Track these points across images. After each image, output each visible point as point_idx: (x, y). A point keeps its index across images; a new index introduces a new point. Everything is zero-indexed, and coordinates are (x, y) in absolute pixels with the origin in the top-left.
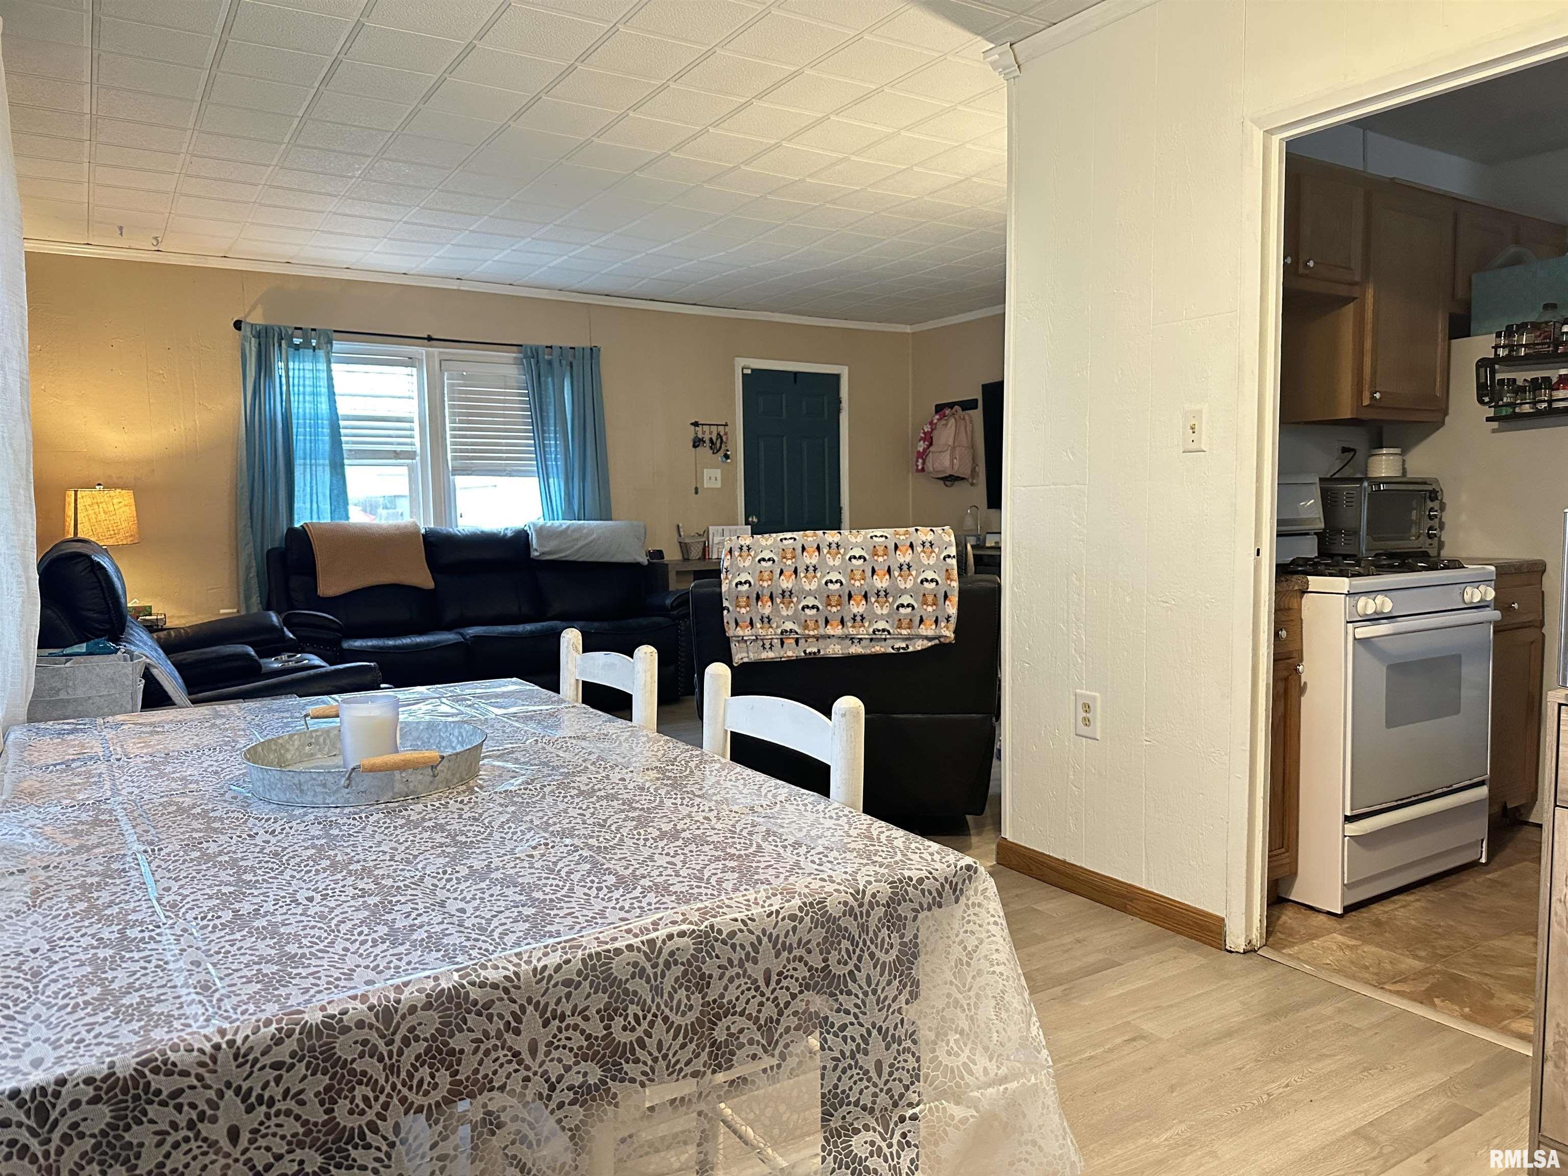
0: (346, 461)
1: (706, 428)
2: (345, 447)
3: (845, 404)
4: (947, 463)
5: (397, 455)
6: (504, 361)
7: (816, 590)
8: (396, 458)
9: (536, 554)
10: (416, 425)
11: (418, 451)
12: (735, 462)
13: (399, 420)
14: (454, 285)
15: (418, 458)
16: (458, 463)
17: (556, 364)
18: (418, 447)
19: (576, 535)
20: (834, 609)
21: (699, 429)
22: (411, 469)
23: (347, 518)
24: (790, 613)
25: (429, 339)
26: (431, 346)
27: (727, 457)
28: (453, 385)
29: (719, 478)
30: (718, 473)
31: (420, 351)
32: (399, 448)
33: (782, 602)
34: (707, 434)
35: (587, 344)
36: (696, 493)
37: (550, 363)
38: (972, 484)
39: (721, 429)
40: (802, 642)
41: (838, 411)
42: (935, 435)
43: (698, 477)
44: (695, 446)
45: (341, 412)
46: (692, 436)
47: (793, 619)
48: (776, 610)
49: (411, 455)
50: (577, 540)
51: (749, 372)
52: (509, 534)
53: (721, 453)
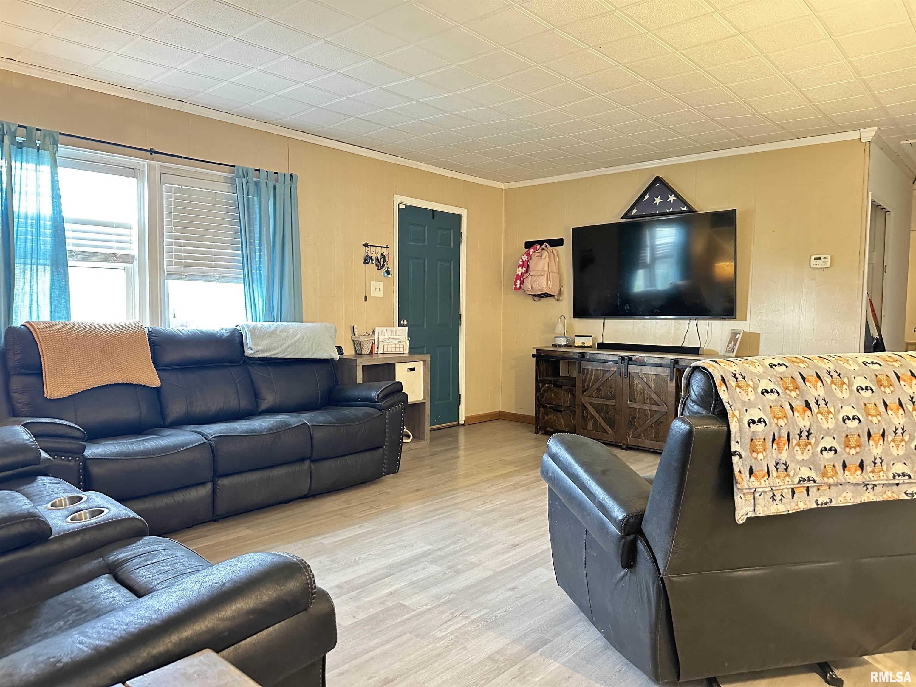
0: (70, 263)
1: (373, 249)
2: (68, 248)
3: (464, 238)
4: (544, 284)
5: (116, 258)
6: (216, 179)
7: (835, 429)
8: (115, 261)
9: (251, 352)
10: (135, 233)
11: (137, 256)
12: (393, 276)
13: (119, 226)
14: (176, 106)
15: (136, 263)
16: (173, 269)
17: (263, 186)
18: (136, 252)
19: (284, 335)
20: (853, 451)
21: (368, 249)
22: (129, 274)
23: (68, 316)
24: (806, 457)
25: (152, 152)
26: (153, 159)
27: (388, 272)
28: (170, 197)
29: (382, 289)
30: (380, 285)
31: (143, 163)
32: (118, 252)
33: (798, 445)
34: (375, 253)
35: (288, 173)
36: (366, 301)
37: (257, 184)
38: (558, 300)
39: (384, 250)
40: (813, 491)
41: (460, 242)
42: (532, 264)
43: (367, 288)
44: (365, 263)
45: (66, 214)
46: (363, 255)
47: (811, 464)
48: (792, 456)
49: (129, 259)
50: (285, 339)
51: (403, 207)
52: (226, 335)
53: (384, 270)
